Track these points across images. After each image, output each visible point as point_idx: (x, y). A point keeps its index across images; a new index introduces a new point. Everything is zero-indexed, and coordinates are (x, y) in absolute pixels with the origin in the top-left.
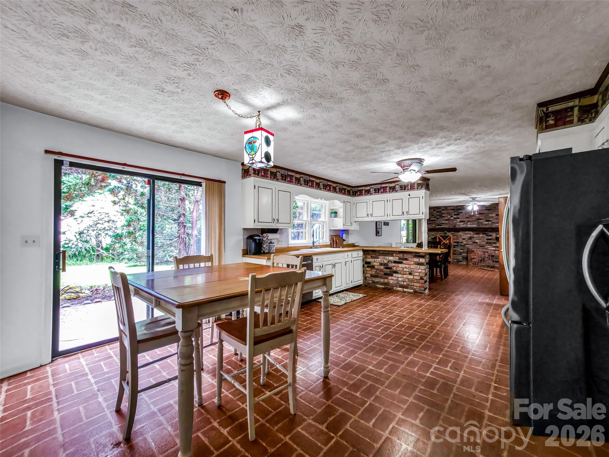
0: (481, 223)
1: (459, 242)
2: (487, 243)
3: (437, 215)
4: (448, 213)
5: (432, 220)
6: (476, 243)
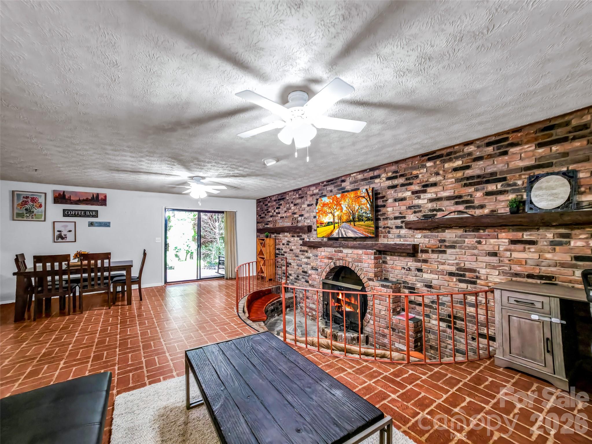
0: (296, 218)
1: (280, 249)
2: (300, 251)
3: (265, 210)
4: (272, 206)
5: (262, 218)
6: (293, 250)
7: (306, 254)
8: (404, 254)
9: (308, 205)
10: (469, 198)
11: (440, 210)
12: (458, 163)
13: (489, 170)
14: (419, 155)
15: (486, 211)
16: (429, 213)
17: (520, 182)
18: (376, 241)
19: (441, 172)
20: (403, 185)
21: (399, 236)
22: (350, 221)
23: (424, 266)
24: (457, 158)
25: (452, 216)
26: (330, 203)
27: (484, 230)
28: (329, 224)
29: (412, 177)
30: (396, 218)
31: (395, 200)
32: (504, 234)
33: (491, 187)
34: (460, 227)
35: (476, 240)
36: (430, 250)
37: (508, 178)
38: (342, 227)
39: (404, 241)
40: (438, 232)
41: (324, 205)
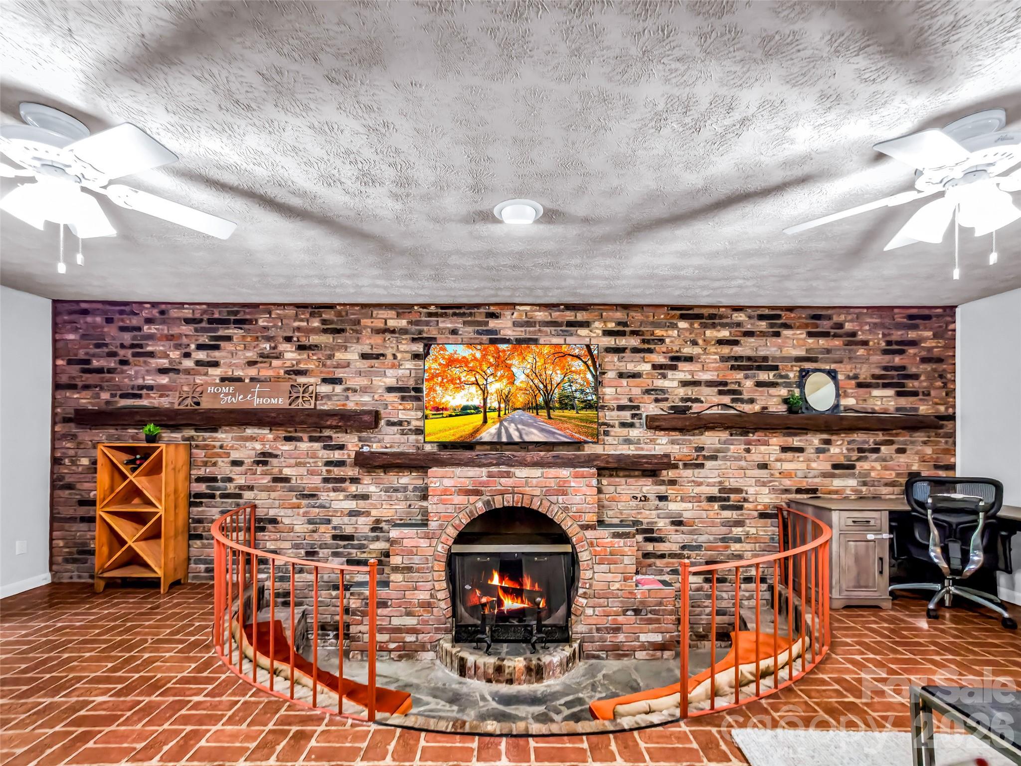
0: (306, 387)
1: (214, 480)
2: (326, 480)
3: (122, 346)
4: (169, 338)
5: (100, 371)
6: (286, 480)
7: (353, 489)
8: (637, 473)
10: (736, 387)
11: (697, 400)
12: (724, 334)
13: (762, 352)
14: (667, 306)
15: (757, 408)
16: (680, 404)
17: (791, 375)
18: (579, 450)
19: (700, 342)
20: (635, 350)
21: (628, 441)
22: (537, 408)
23: (670, 491)
24: (724, 326)
25: (715, 411)
27: (753, 433)
28: (465, 411)
29: (653, 340)
30: (621, 408)
31: (621, 375)
32: (775, 439)
33: (763, 376)
34: (726, 428)
35: (743, 447)
36: (681, 464)
37: (780, 367)
38: (512, 421)
39: (636, 450)
40: (694, 435)
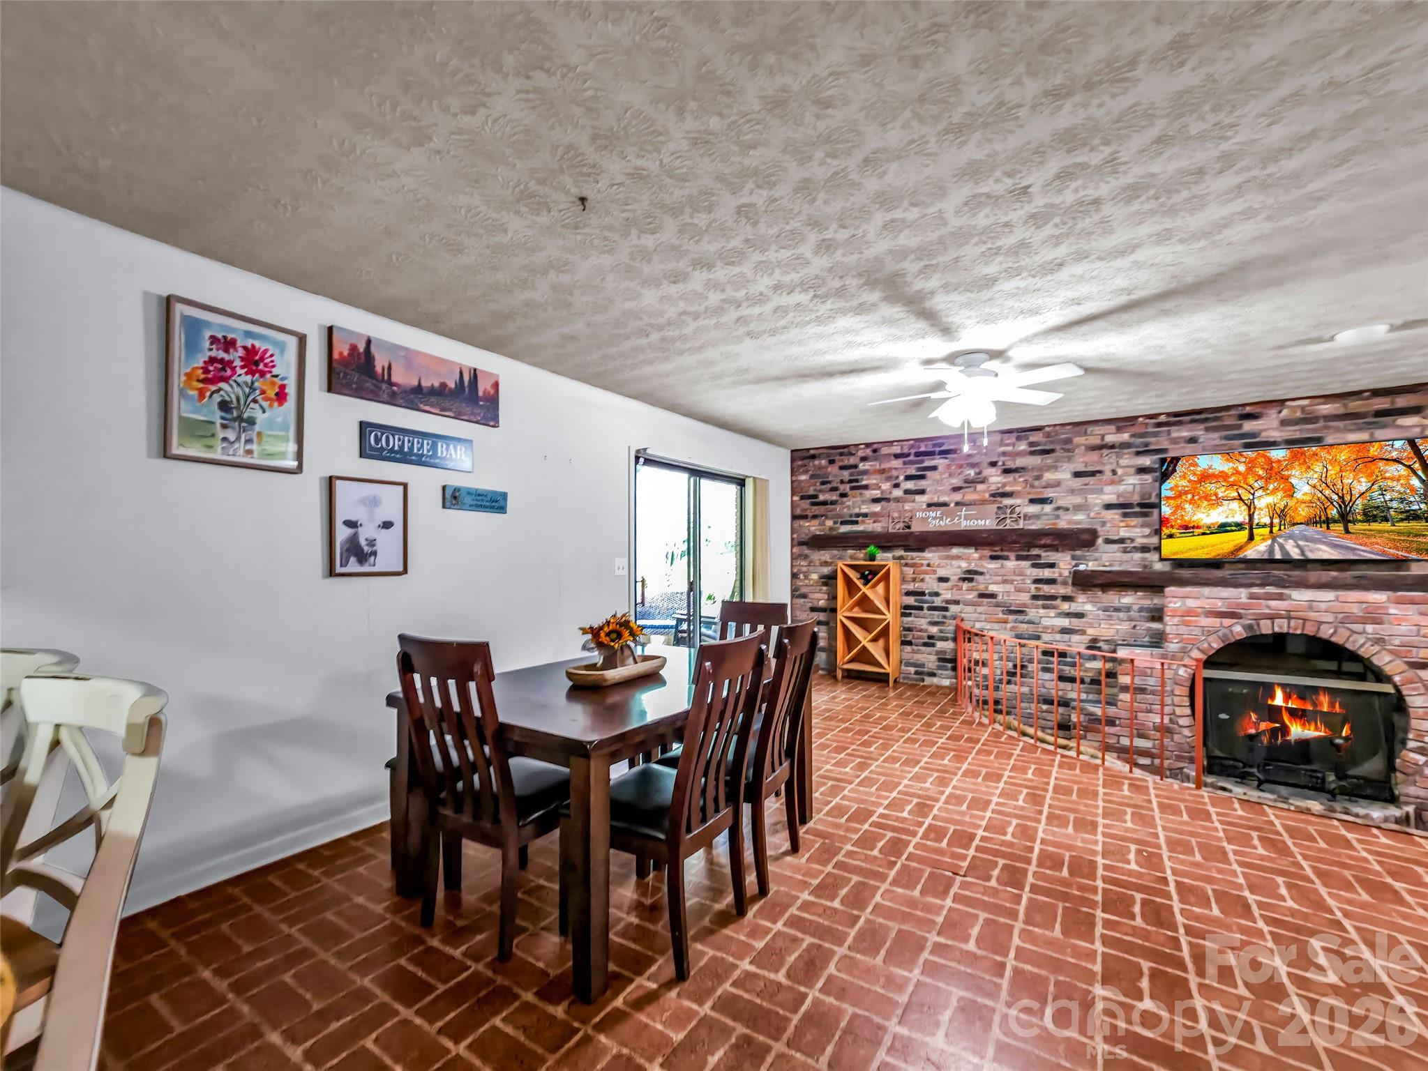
0: (1013, 508)
1: (923, 594)
2: (1035, 597)
3: (842, 482)
4: (882, 471)
5: (825, 503)
6: (993, 596)
7: (1065, 606)
9: (1077, 475)
22: (1328, 521)
26: (1238, 472)
28: (1223, 528)
38: (1290, 537)
41: (1205, 477)
